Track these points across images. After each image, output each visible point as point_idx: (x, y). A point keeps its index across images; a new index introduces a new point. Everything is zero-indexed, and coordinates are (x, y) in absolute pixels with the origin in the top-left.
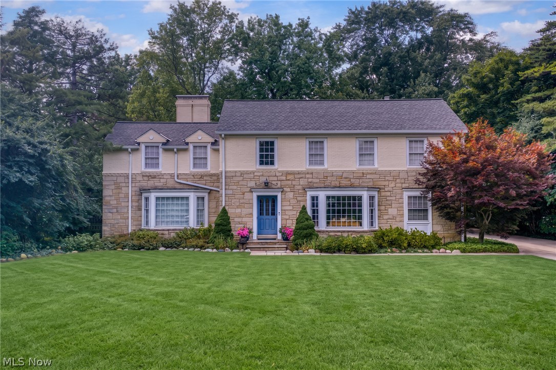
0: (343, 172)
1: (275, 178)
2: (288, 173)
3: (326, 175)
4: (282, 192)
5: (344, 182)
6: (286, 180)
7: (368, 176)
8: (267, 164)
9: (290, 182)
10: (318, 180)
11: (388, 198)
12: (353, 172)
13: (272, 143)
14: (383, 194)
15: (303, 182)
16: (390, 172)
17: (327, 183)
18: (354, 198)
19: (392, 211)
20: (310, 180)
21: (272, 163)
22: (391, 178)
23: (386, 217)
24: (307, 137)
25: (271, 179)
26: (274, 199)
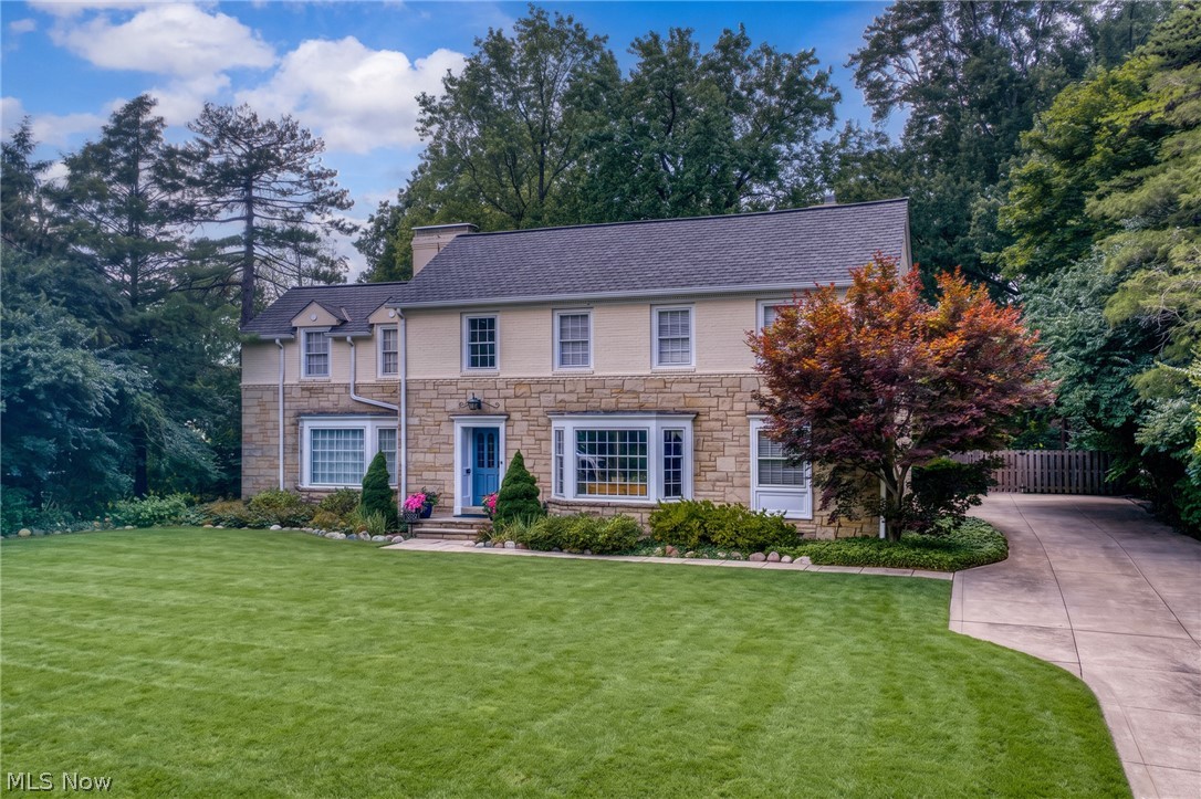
0: (623, 379)
1: (494, 394)
2: (519, 383)
3: (593, 386)
4: (506, 420)
5: (627, 401)
6: (516, 397)
7: (675, 387)
8: (484, 364)
9: (520, 402)
10: (574, 397)
11: (716, 435)
12: (645, 379)
13: (492, 322)
14: (705, 425)
15: (547, 400)
16: (721, 378)
17: (593, 404)
18: (633, 434)
19: (726, 464)
20: (560, 397)
21: (492, 363)
22: (721, 391)
23: (710, 475)
24: (554, 307)
25: (489, 394)
26: (493, 434)
